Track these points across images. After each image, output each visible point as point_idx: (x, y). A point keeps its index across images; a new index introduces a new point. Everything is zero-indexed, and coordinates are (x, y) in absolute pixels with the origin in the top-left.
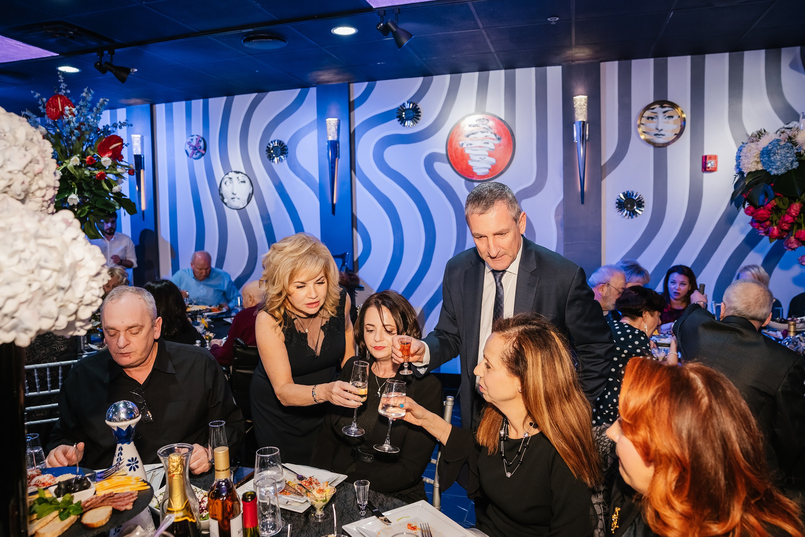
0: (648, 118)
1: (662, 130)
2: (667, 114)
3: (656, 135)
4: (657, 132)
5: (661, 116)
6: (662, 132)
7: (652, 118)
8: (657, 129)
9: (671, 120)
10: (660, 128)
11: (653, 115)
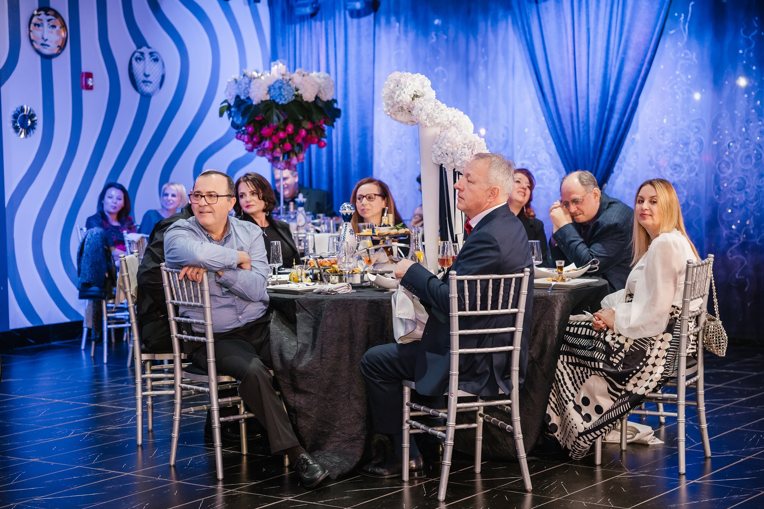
0: (35, 25)
1: (47, 40)
2: (51, 23)
3: (42, 45)
4: (42, 42)
5: (46, 24)
6: (47, 43)
7: (39, 25)
8: (43, 38)
9: (54, 30)
10: (45, 38)
11: (39, 22)
